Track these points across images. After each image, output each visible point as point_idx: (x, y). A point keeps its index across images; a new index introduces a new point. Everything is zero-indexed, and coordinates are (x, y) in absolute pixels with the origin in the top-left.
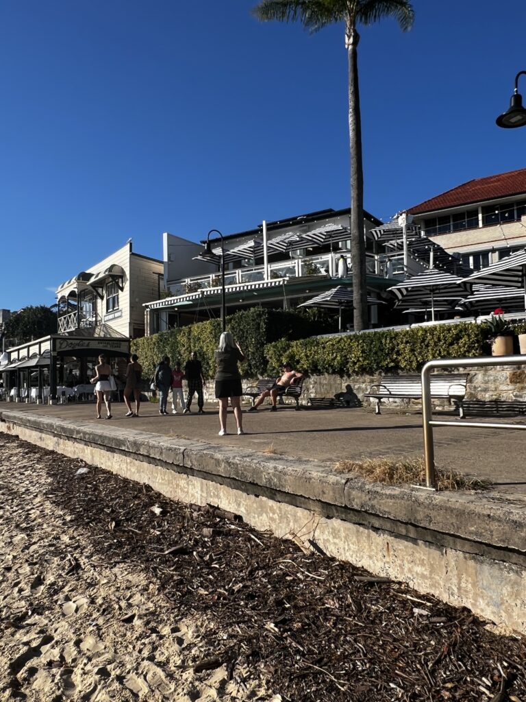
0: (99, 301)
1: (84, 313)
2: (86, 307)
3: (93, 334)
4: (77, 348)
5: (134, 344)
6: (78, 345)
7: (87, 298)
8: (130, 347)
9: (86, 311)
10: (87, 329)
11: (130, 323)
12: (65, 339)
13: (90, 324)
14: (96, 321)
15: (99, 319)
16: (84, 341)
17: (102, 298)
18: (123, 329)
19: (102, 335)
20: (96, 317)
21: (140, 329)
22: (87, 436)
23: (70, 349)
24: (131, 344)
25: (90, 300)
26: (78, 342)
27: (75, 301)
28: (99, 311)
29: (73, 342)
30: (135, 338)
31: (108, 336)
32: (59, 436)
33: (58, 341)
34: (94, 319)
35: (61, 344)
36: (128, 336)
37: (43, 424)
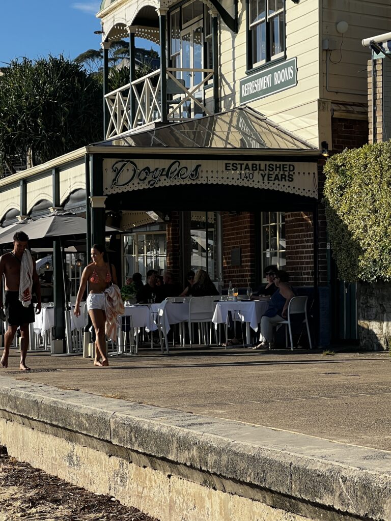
0: (225, 35)
1: (181, 75)
2: (186, 57)
3: (209, 139)
4: (164, 182)
5: (337, 169)
6: (167, 173)
7: (190, 28)
8: (322, 178)
9: (186, 70)
10: (191, 123)
11: (321, 103)
12: (126, 157)
13: (197, 110)
14: (217, 98)
15: (225, 91)
16: (184, 163)
17: (234, 26)
18: (301, 123)
19: (235, 140)
20: (217, 86)
21: (354, 122)
22: (211, 459)
23: (144, 186)
24: (327, 168)
25: (196, 32)
26: (165, 164)
27: (153, 37)
28: (225, 69)
29: (153, 164)
30: (338, 149)
31: (255, 145)
32: (126, 454)
33: (108, 163)
34: (210, 93)
35: (118, 172)
36: (315, 143)
37: (78, 415)
